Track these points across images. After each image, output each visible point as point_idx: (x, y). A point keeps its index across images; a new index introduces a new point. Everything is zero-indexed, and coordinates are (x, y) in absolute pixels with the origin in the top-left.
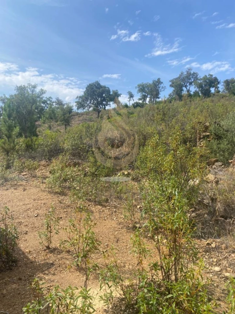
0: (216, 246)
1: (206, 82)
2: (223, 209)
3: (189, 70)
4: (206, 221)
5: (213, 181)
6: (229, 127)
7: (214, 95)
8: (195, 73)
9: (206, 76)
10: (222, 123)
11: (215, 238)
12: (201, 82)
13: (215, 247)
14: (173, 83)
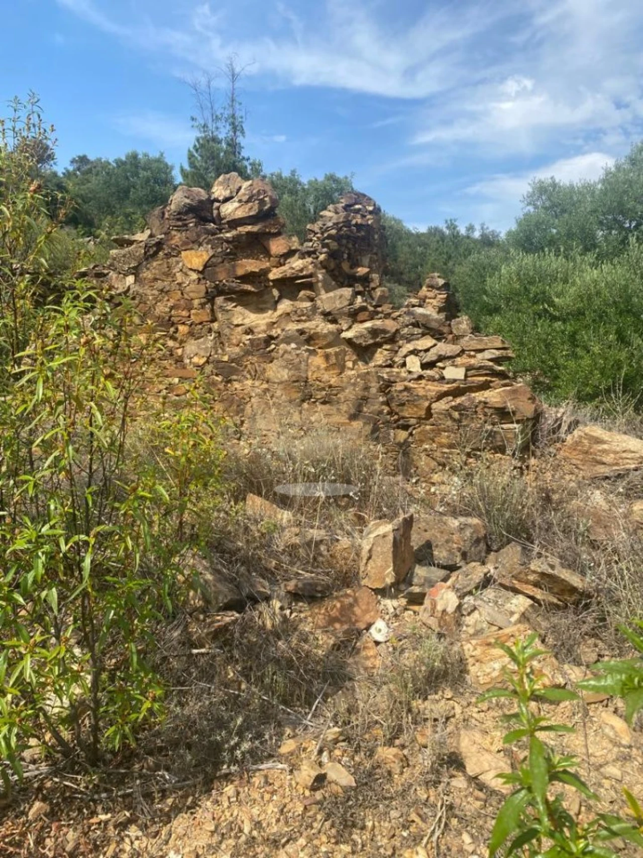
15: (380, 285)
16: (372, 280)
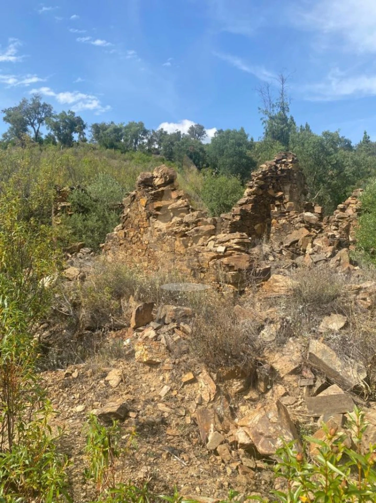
0: (78, 375)
1: (66, 122)
2: (90, 316)
3: (37, 97)
4: (65, 340)
5: (77, 276)
6: (98, 195)
7: (78, 144)
8: (47, 106)
9: (64, 112)
10: (89, 189)
11: (77, 363)
12: (57, 122)
13: (77, 377)
14: (9, 115)
15: (289, 201)
16: (285, 198)
